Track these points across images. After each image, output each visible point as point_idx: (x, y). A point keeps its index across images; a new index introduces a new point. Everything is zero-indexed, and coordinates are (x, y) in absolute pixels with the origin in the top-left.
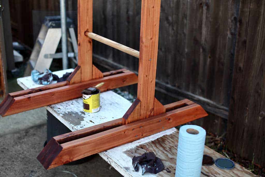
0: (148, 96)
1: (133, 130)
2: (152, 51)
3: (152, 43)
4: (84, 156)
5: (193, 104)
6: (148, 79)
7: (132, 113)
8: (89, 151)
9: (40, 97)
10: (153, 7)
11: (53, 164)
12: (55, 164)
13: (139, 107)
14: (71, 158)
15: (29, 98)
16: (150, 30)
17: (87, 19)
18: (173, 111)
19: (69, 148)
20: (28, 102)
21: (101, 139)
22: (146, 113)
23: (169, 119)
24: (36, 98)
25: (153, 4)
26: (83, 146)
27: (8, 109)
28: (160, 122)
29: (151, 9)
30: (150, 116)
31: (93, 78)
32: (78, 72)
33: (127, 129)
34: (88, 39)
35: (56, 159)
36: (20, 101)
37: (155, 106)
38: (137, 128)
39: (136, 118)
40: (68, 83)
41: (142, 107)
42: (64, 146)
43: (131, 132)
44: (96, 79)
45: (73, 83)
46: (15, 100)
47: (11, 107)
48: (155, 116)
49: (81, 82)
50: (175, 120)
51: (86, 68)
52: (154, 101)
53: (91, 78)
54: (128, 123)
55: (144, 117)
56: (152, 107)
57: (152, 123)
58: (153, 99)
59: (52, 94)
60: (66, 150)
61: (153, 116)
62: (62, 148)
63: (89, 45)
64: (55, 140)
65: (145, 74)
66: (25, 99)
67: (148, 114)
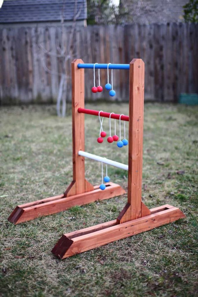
0: (136, 201)
1: (126, 228)
2: (138, 164)
3: (138, 157)
4: (89, 249)
5: (173, 208)
6: (136, 186)
7: (124, 215)
8: (93, 245)
9: (44, 207)
10: (138, 130)
11: (67, 255)
12: (68, 254)
13: (130, 210)
14: (80, 250)
15: (36, 208)
16: (136, 148)
17: (80, 141)
18: (156, 213)
19: (78, 242)
20: (35, 212)
21: (102, 235)
22: (135, 215)
23: (154, 220)
24: (41, 208)
25: (138, 128)
26: (88, 240)
27: (19, 219)
28: (147, 221)
29: (136, 132)
30: (138, 218)
31: (86, 190)
32: (74, 185)
33: (121, 228)
34: (81, 158)
35: (69, 250)
36: (29, 211)
37: (142, 209)
38: (129, 227)
39: (127, 219)
40: (65, 196)
41: (132, 210)
42: (75, 240)
43: (125, 229)
44: (88, 191)
45: (70, 196)
46: (24, 211)
47: (22, 216)
48: (142, 218)
49: (76, 194)
50: (158, 220)
51: (80, 183)
52: (141, 205)
53: (84, 191)
54: (122, 223)
55: (134, 218)
56: (139, 210)
57: (141, 223)
58: (140, 203)
59: (53, 205)
60: (75, 243)
61: (141, 217)
62: (72, 242)
63: (82, 162)
64: (66, 236)
65: (133, 183)
66: (32, 209)
67: (137, 215)
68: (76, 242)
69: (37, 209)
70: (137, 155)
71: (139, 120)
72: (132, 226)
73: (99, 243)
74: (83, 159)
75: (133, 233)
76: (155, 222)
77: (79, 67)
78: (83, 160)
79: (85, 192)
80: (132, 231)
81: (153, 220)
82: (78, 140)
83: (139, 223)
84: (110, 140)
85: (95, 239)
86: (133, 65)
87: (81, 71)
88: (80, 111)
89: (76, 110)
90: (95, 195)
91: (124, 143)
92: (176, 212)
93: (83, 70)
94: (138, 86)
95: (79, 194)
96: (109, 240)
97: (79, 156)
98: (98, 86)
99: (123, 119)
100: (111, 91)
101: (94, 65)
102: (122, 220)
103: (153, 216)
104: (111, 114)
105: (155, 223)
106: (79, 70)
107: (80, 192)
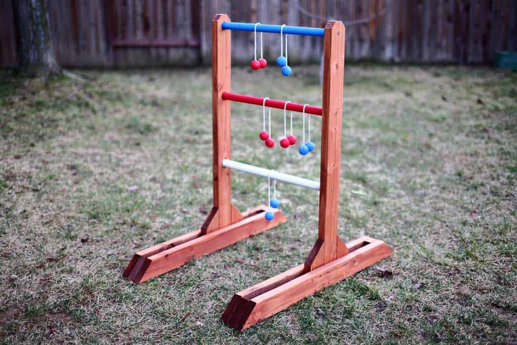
0: (331, 234)
1: (321, 276)
2: (334, 180)
3: (335, 170)
6: (332, 212)
7: (316, 257)
9: (179, 253)
11: (248, 324)
15: (167, 256)
17: (224, 145)
19: (262, 303)
20: (167, 261)
22: (330, 256)
23: (355, 262)
24: (174, 255)
26: (274, 300)
27: (145, 275)
28: (345, 265)
29: (334, 131)
30: (333, 260)
31: (233, 221)
32: (216, 215)
33: (315, 277)
34: (226, 170)
35: (250, 317)
36: (158, 261)
37: (339, 246)
38: (324, 274)
39: (320, 263)
40: (203, 232)
41: (326, 249)
42: (257, 300)
43: (319, 279)
44: (235, 223)
45: (211, 232)
46: (150, 261)
47: (148, 269)
48: (337, 260)
49: (219, 229)
50: (360, 262)
51: (224, 210)
52: (337, 240)
53: (230, 222)
54: (313, 270)
55: (328, 260)
56: (334, 249)
57: (339, 267)
58: (336, 237)
59: (191, 248)
60: (259, 306)
61: (337, 258)
62: (254, 304)
63: (227, 177)
64: (240, 297)
65: (328, 208)
66: (162, 257)
67: (332, 256)
68: (259, 304)
69: (169, 256)
70: (334, 166)
71: (336, 113)
72: (328, 273)
73: (288, 303)
74: (229, 172)
75: (329, 283)
76: (356, 264)
77: (224, 28)
78: (228, 174)
79: (231, 224)
80: (327, 281)
81: (353, 261)
82: (222, 143)
83: (335, 268)
84: (284, 143)
85: (282, 297)
86: (330, 30)
87: (226, 33)
88: (226, 97)
89: (220, 95)
90: (245, 228)
91: (309, 147)
92: (380, 247)
93: (229, 32)
94: (336, 62)
95: (222, 228)
96: (298, 296)
97: (224, 167)
98: (260, 59)
99: (310, 111)
100: (285, 67)
101: (254, 26)
102: (314, 265)
103: (351, 256)
104: (286, 103)
105: (356, 266)
106: (225, 32)
107: (224, 225)
